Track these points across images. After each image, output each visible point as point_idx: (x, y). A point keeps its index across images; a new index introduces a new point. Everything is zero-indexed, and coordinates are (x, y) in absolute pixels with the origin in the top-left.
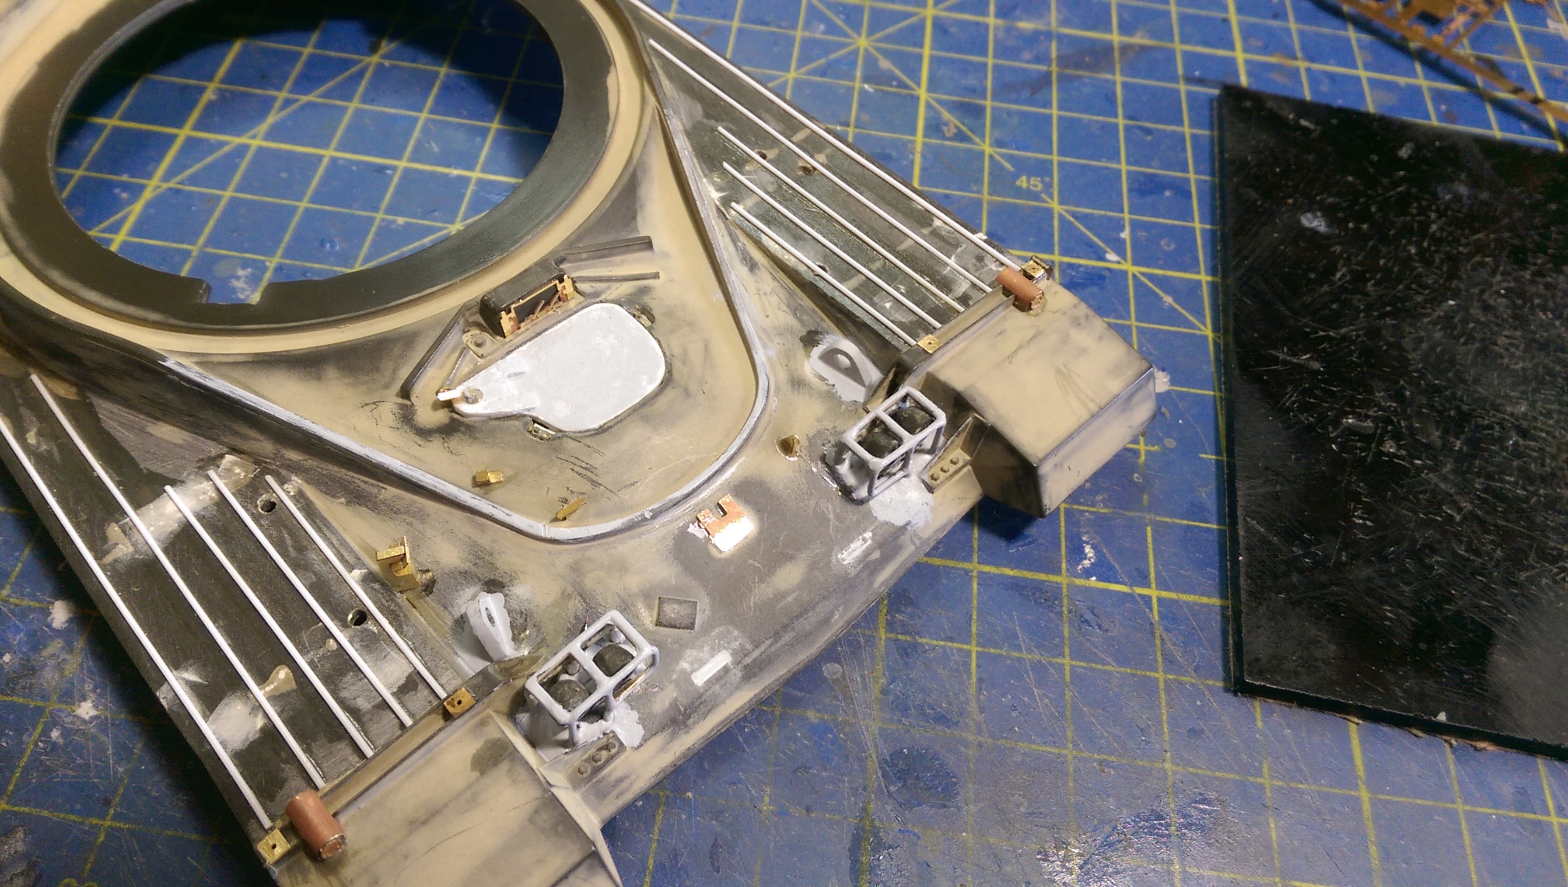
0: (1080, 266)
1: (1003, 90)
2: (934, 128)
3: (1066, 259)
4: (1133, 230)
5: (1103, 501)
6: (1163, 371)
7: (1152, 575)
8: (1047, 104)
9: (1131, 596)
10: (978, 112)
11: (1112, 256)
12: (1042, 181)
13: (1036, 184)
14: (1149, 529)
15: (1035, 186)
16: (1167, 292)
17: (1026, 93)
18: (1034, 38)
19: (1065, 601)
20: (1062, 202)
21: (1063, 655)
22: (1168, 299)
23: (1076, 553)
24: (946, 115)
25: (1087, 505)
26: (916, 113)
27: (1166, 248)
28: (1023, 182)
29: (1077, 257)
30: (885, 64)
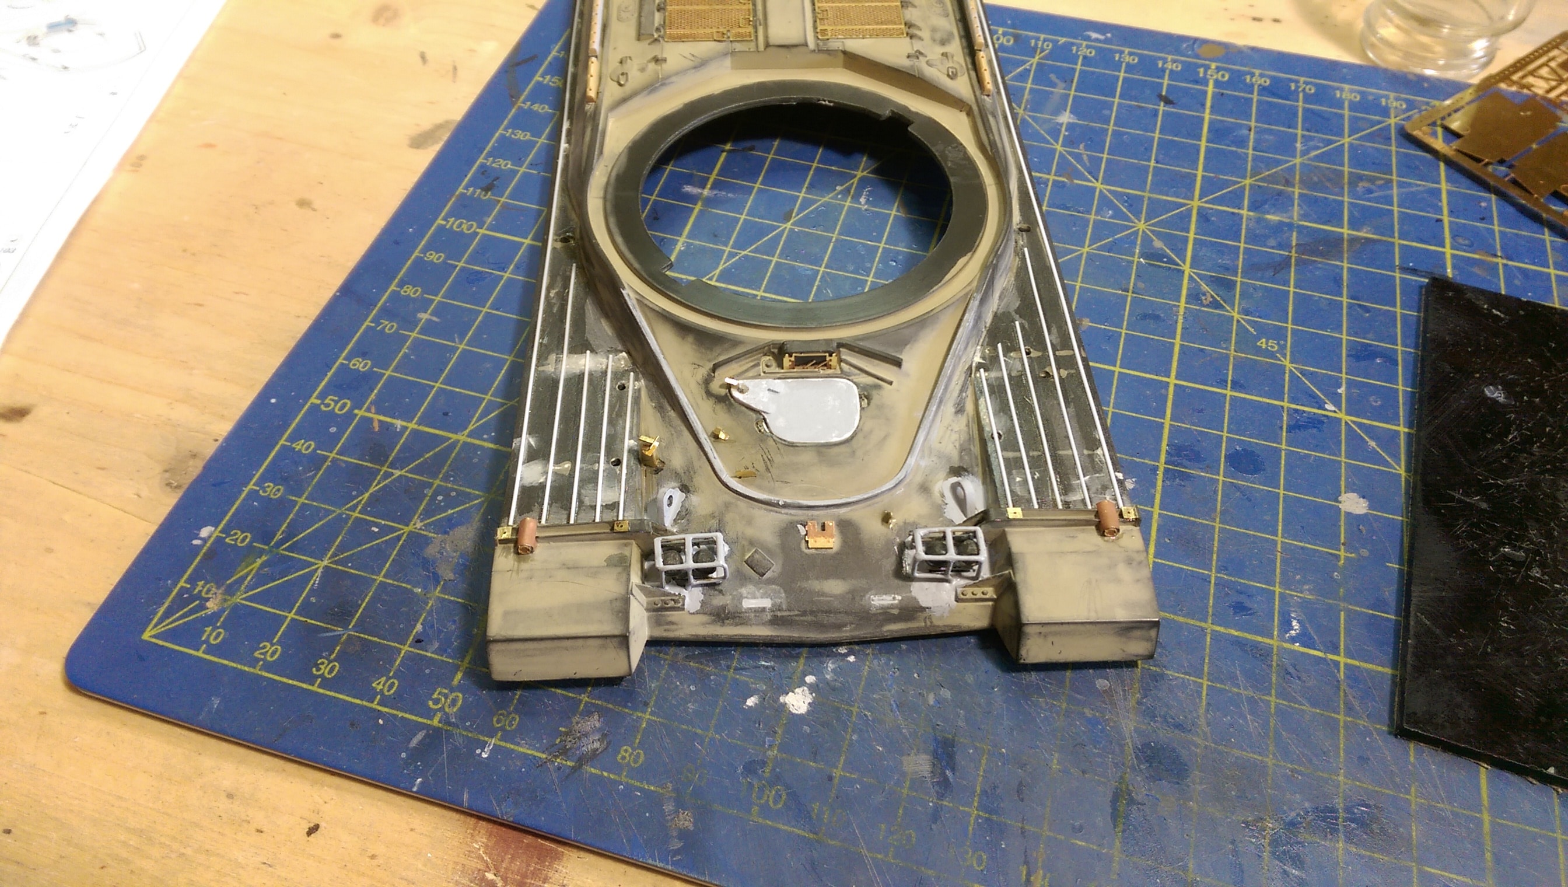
0: (1304, 412)
1: (1253, 268)
2: (1195, 296)
3: (1294, 406)
4: (1348, 388)
5: (1309, 590)
6: (1364, 498)
7: (1342, 647)
8: (1286, 283)
9: (1325, 660)
10: (1230, 285)
11: (1329, 406)
12: (1278, 344)
13: (1273, 345)
14: (1342, 613)
15: (1272, 347)
16: (1371, 438)
17: (1270, 273)
18: (1279, 228)
19: (1275, 658)
20: (1292, 362)
21: (1270, 694)
22: (1372, 444)
23: (1286, 625)
24: (1205, 287)
25: (1297, 592)
26: (1181, 285)
27: (1374, 404)
28: (1262, 343)
29: (1302, 405)
30: (1158, 244)
